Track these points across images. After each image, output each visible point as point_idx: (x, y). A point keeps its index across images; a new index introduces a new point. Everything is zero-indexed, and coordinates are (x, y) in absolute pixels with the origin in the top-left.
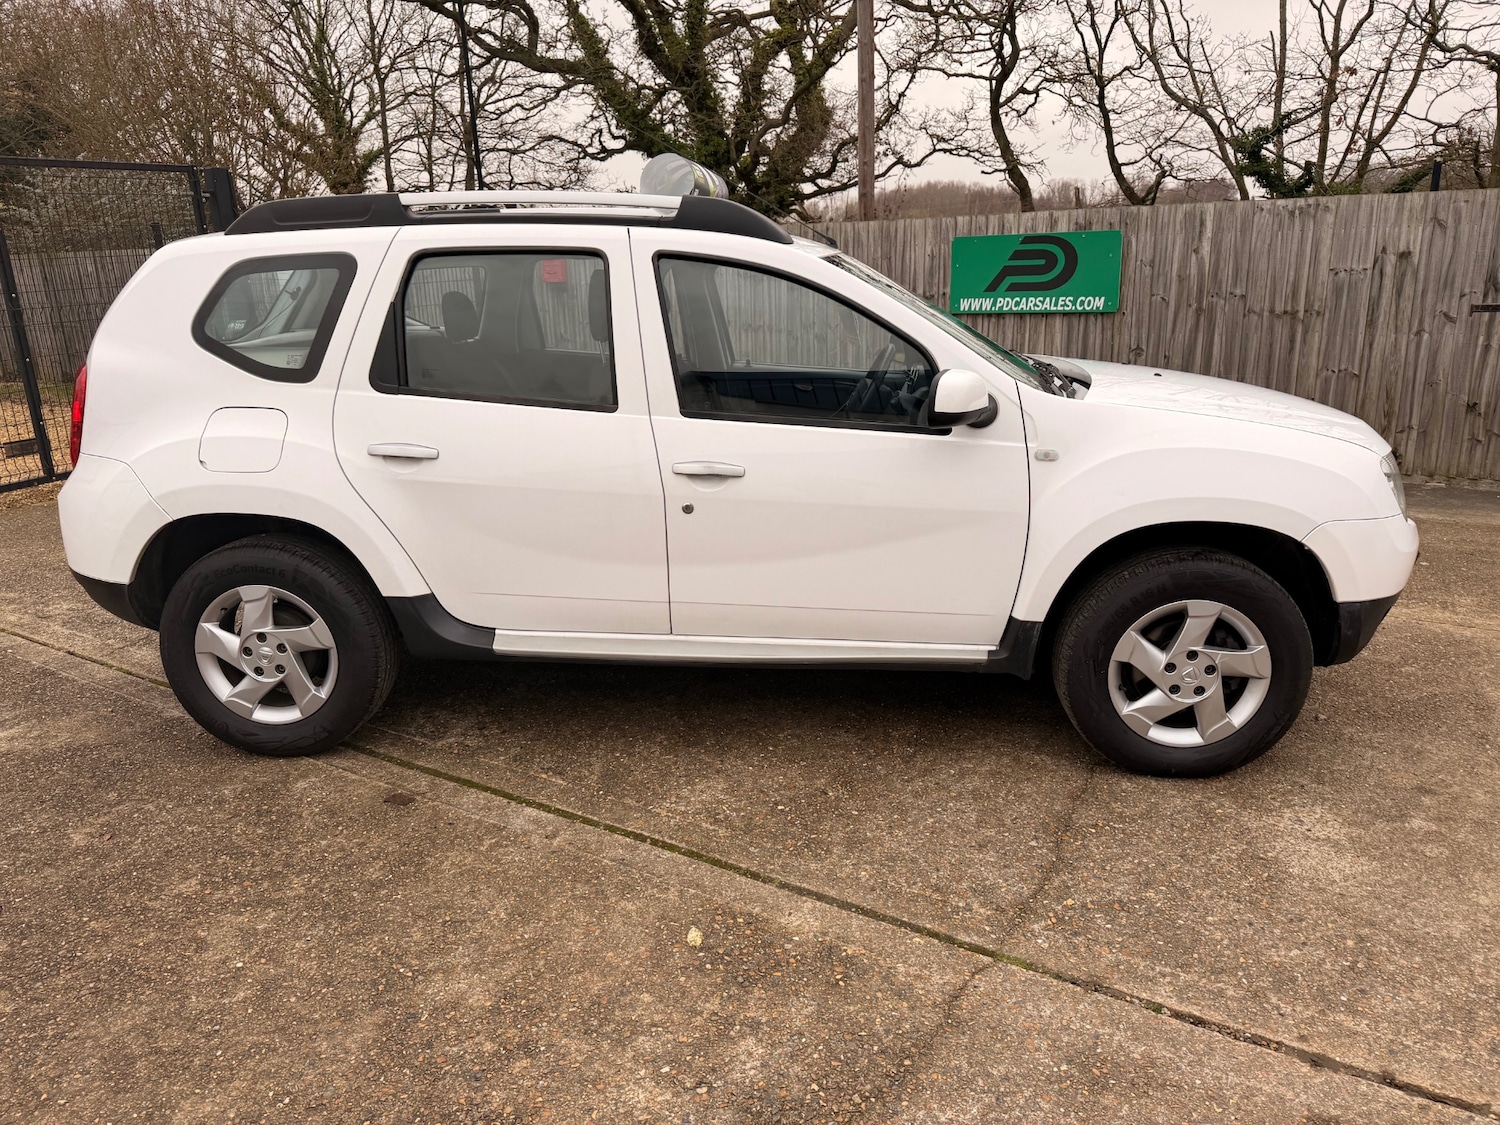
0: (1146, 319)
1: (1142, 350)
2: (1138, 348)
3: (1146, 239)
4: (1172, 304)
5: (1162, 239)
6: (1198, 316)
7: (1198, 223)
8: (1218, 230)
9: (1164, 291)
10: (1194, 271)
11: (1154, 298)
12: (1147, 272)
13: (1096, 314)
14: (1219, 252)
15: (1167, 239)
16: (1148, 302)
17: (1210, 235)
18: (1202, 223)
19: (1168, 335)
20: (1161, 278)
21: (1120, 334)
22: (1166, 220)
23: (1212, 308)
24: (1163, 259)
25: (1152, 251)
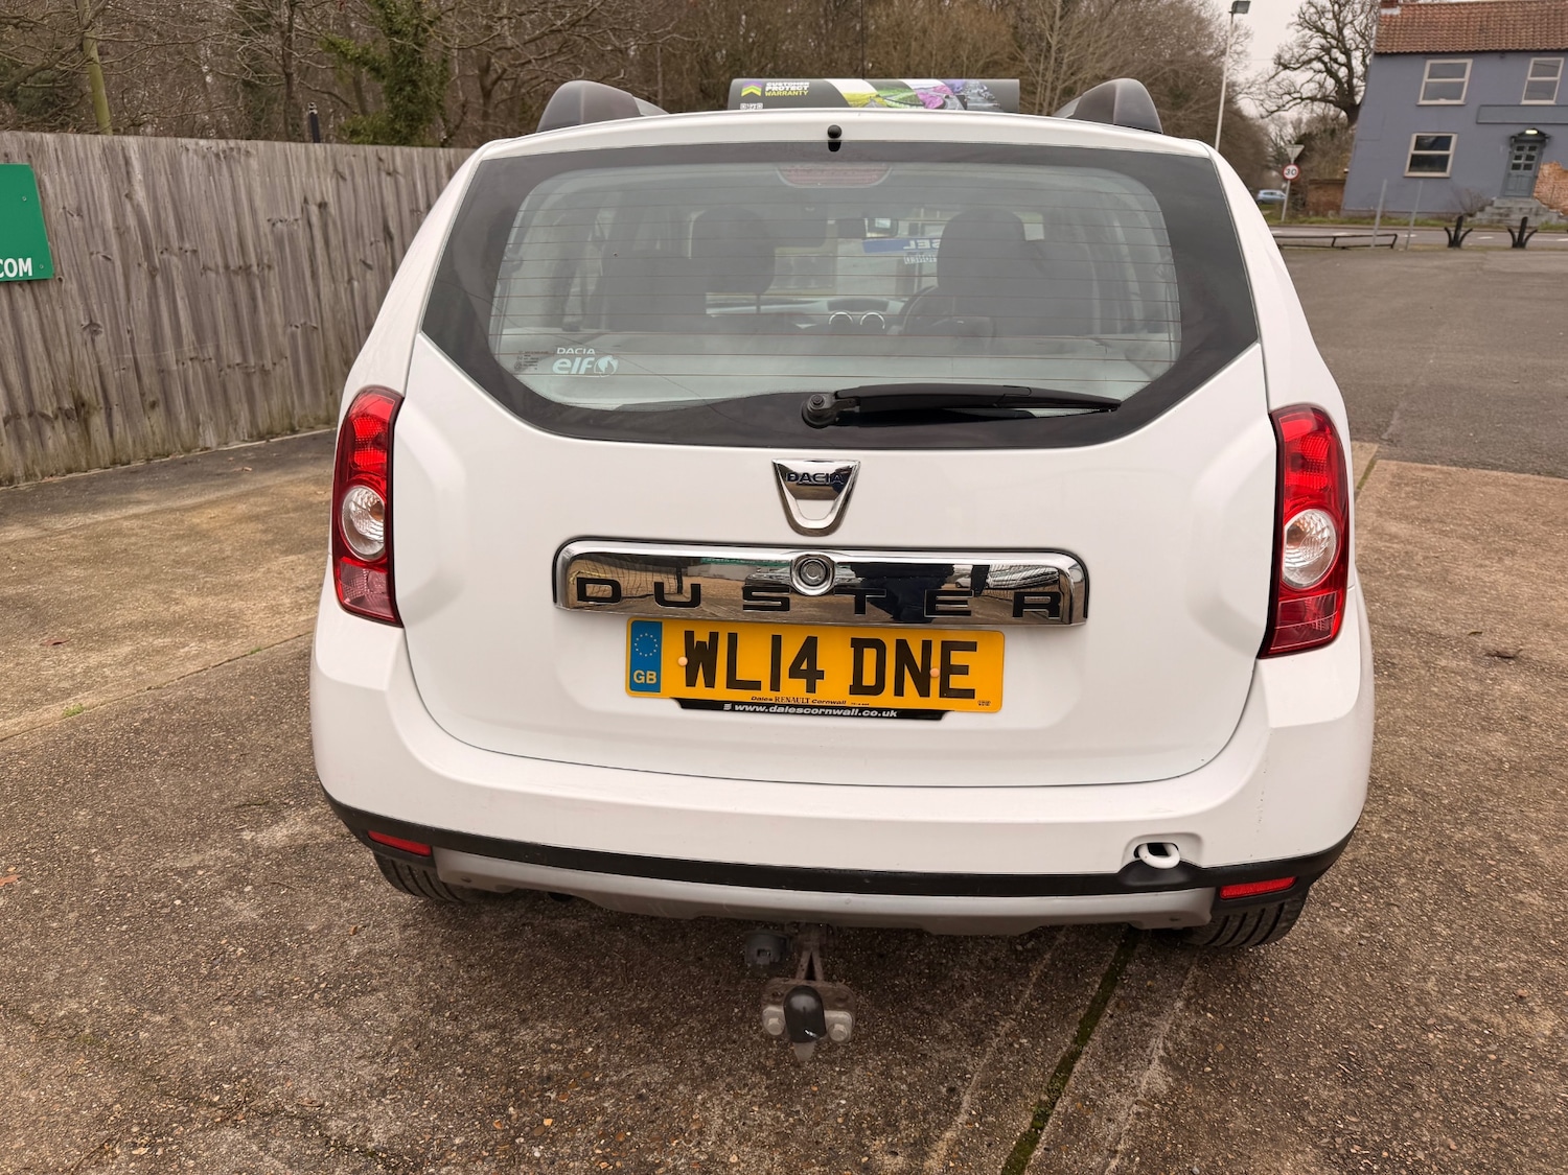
0: (92, 284)
1: (99, 326)
2: (92, 323)
3: (61, 179)
4: (118, 263)
5: (83, 181)
6: (153, 277)
7: (122, 162)
8: (147, 172)
9: (105, 249)
10: (131, 221)
11: (94, 257)
12: (76, 223)
13: (26, 282)
14: (155, 199)
15: (90, 180)
16: (88, 263)
17: (140, 177)
18: (127, 162)
19: (123, 302)
20: (96, 231)
21: (64, 308)
22: (82, 155)
23: (166, 270)
24: (92, 208)
25: (75, 194)
